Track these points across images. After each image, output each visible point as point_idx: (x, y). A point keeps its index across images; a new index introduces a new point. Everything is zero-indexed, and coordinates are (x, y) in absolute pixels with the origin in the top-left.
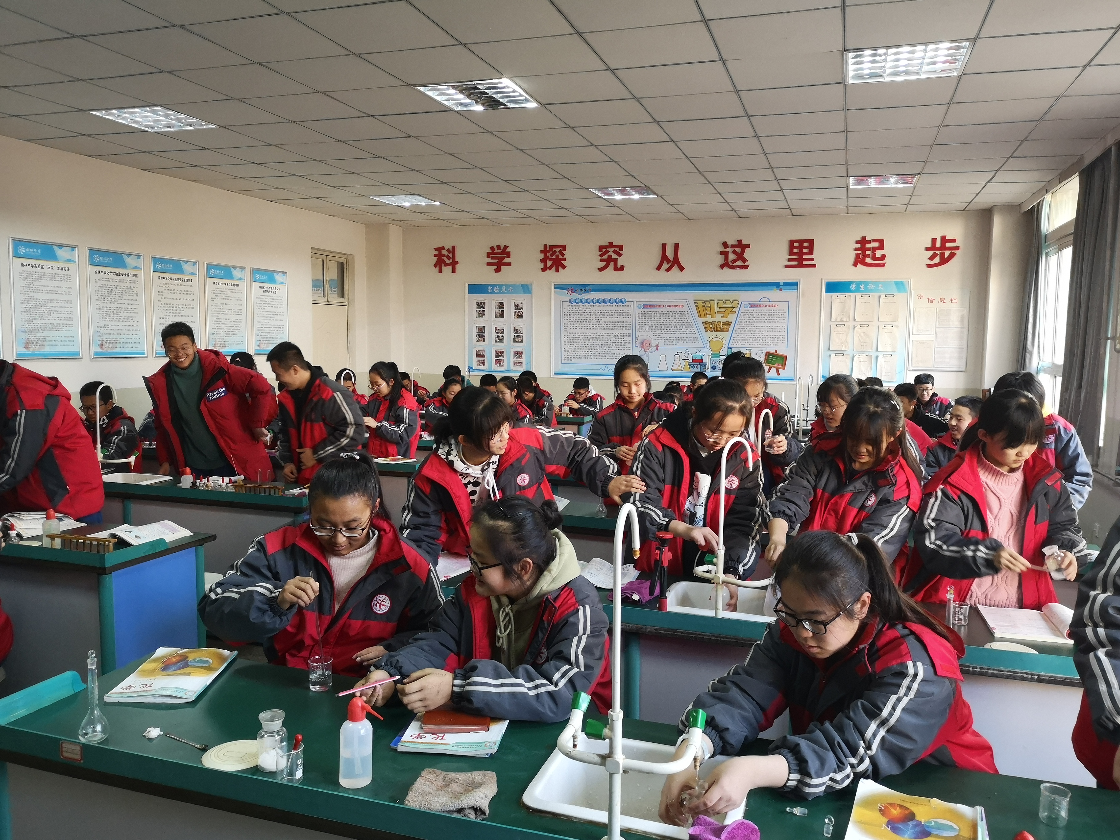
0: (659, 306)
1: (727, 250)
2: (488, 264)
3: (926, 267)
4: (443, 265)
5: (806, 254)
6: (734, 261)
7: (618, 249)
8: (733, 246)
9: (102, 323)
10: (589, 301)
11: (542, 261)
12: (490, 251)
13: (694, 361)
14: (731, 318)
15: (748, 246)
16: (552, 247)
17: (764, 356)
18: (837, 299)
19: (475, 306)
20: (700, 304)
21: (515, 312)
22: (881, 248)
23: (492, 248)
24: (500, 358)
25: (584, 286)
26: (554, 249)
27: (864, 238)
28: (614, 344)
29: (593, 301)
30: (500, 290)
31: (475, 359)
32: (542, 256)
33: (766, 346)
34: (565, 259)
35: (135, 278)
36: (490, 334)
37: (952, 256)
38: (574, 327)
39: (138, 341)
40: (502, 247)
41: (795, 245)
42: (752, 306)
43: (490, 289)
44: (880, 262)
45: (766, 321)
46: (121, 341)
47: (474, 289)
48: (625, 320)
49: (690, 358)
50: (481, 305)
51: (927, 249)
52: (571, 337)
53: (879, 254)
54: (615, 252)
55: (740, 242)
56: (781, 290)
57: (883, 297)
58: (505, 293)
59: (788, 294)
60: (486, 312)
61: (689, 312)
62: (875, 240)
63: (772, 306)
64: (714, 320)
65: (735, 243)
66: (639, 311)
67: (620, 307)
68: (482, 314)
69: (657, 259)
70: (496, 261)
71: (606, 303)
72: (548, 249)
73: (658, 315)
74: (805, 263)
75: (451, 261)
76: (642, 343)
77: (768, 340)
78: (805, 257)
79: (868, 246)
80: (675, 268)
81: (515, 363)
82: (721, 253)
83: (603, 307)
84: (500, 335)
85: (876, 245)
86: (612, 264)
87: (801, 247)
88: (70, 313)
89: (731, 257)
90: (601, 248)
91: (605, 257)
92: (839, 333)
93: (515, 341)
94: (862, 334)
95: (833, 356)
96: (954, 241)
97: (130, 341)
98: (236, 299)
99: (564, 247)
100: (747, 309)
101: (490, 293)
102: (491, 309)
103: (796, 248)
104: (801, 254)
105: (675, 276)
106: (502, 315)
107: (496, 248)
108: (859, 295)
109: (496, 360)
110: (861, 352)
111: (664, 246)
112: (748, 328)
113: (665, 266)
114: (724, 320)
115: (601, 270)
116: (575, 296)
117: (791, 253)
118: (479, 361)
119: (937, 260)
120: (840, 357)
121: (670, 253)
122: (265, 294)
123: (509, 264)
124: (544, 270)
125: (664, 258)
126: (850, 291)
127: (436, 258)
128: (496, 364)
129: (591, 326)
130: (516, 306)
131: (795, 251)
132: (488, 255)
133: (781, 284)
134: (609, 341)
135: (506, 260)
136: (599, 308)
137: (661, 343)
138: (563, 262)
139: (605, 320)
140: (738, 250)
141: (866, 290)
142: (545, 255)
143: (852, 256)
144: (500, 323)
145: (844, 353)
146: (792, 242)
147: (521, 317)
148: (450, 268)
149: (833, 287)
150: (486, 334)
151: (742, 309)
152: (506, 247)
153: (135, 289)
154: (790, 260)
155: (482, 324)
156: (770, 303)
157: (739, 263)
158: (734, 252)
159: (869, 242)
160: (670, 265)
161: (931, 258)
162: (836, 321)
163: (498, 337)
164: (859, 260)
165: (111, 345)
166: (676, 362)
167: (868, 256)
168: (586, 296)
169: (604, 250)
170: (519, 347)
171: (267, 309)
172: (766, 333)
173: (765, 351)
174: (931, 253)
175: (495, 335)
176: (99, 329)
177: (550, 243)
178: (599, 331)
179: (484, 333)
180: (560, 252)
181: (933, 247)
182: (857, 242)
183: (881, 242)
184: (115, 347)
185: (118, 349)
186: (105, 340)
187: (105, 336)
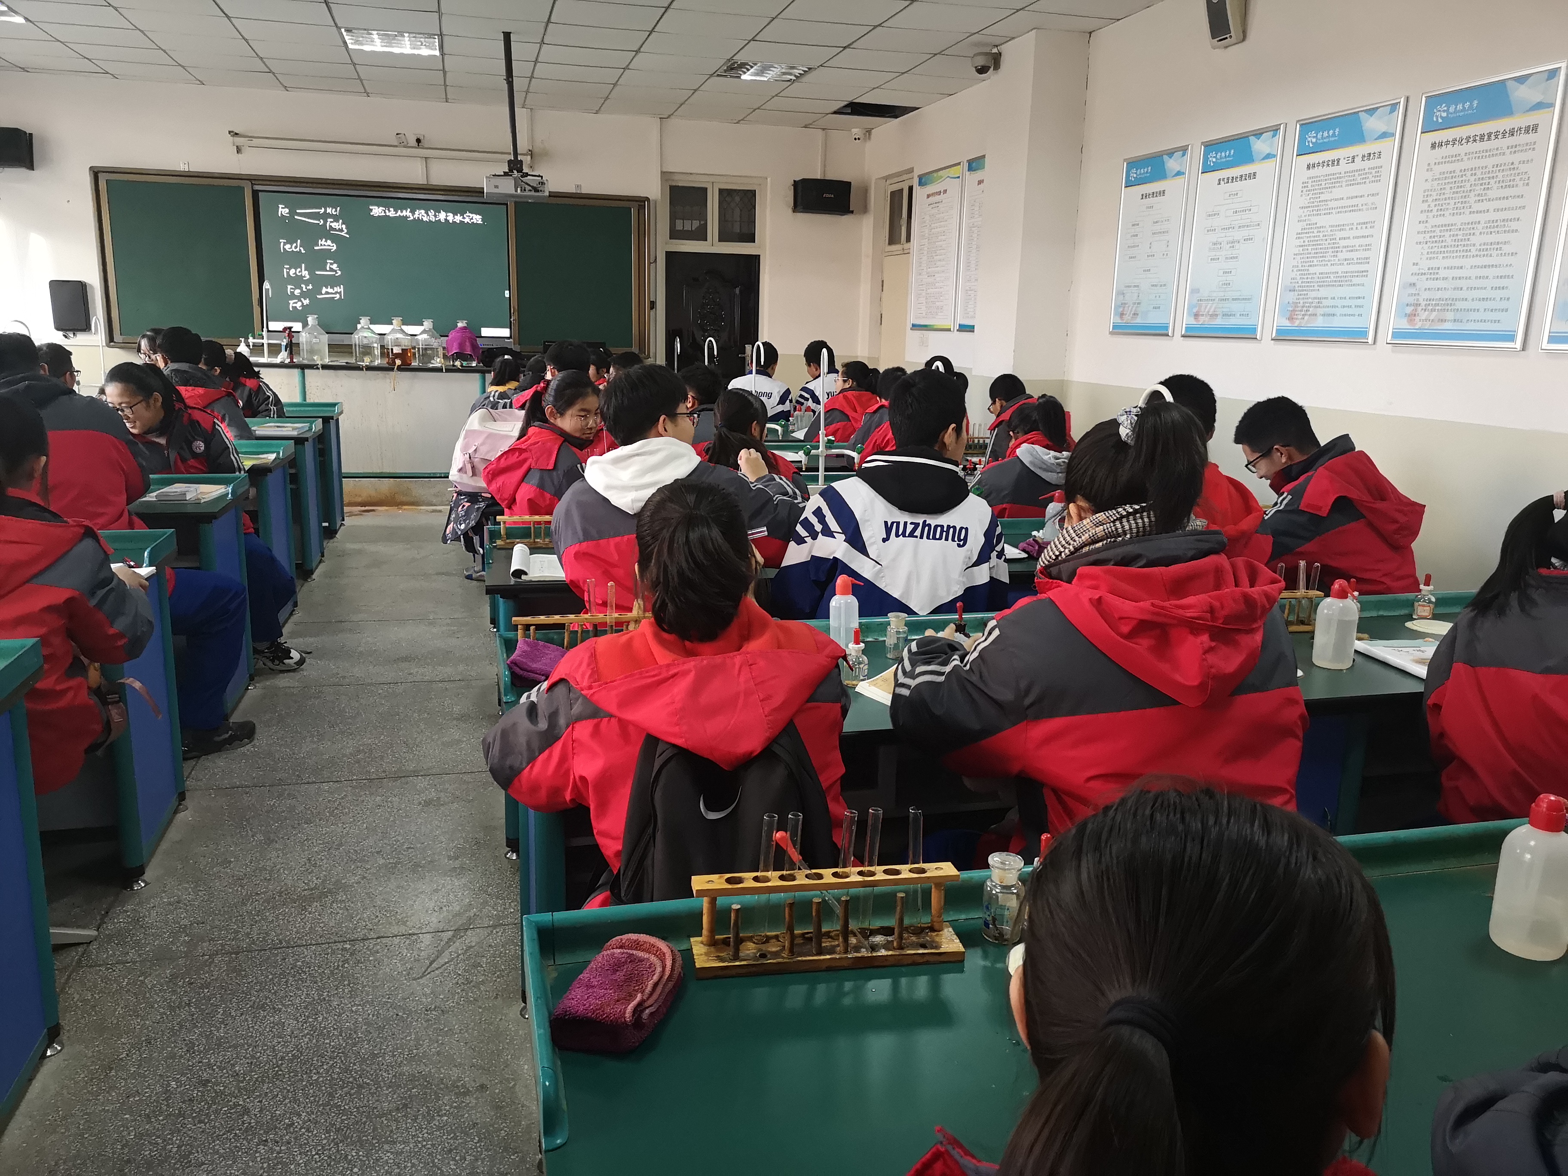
9: (1425, 264)
35: (1531, 137)
46: (1460, 305)
176: (1413, 279)
184: (1443, 321)
185: (1448, 326)
186: (1423, 303)
187: (1426, 295)
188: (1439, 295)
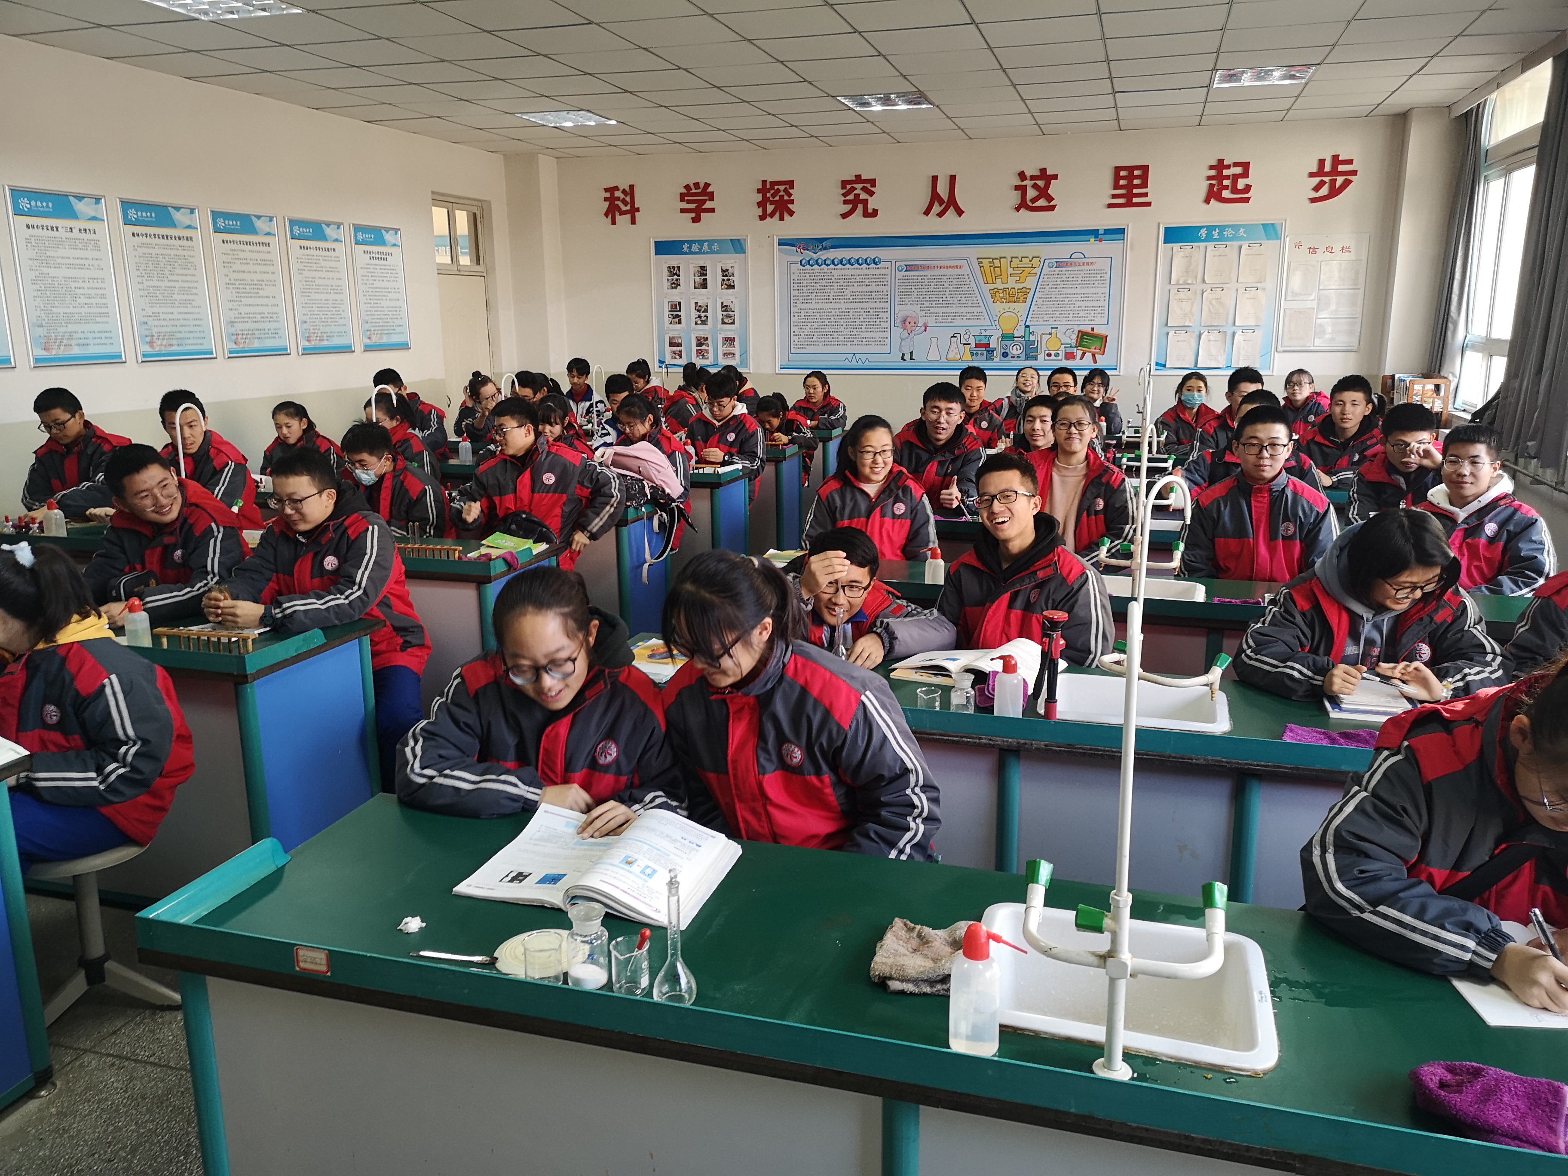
0: (928, 268)
1: (1024, 183)
2: (683, 211)
3: (1308, 202)
4: (617, 214)
5: (1137, 186)
6: (1034, 200)
7: (868, 186)
8: (1033, 178)
9: (149, 311)
10: (828, 262)
11: (759, 204)
12: (684, 191)
13: (977, 346)
14: (1030, 282)
15: (1055, 177)
16: (773, 184)
17: (1074, 337)
18: (1180, 252)
19: (666, 273)
20: (986, 263)
21: (723, 280)
22: (1245, 175)
23: (687, 187)
24: (704, 347)
25: (821, 240)
26: (776, 187)
27: (1221, 161)
28: (864, 324)
29: (833, 262)
30: (700, 249)
31: (668, 349)
32: (759, 197)
33: (1078, 323)
34: (792, 202)
35: (189, 243)
36: (688, 313)
37: (1347, 183)
38: (807, 301)
39: (202, 335)
40: (702, 186)
41: (1123, 173)
42: (1059, 264)
43: (685, 247)
44: (1242, 196)
45: (1079, 286)
46: (179, 335)
47: (663, 248)
48: (880, 288)
49: (972, 341)
50: (674, 271)
51: (1312, 175)
52: (803, 314)
53: (1241, 183)
54: (864, 189)
55: (1043, 171)
56: (1101, 240)
57: (1245, 247)
58: (707, 253)
59: (1109, 247)
60: (682, 282)
61: (970, 275)
62: (1236, 165)
63: (1088, 263)
64: (1006, 286)
65: (1038, 173)
66: (899, 275)
67: (872, 270)
68: (675, 285)
69: (925, 198)
70: (693, 206)
71: (852, 265)
72: (768, 186)
73: (926, 281)
74: (1135, 200)
75: (628, 208)
76: (904, 321)
77: (1082, 314)
78: (1135, 191)
79: (1226, 172)
80: (951, 211)
81: (725, 354)
82: (1017, 188)
83: (849, 270)
84: (703, 314)
85: (1239, 170)
86: (860, 207)
87: (1130, 177)
88: (103, 296)
89: (1031, 193)
90: (844, 183)
91: (851, 197)
92: (1180, 300)
93: (723, 323)
94: (1214, 302)
95: (1171, 333)
96: (1350, 162)
97: (191, 335)
98: (332, 269)
99: (791, 184)
100: (1053, 269)
101: (686, 253)
102: (688, 277)
103: (1123, 178)
104: (1130, 187)
105: (950, 224)
106: (704, 285)
107: (692, 186)
108: (1210, 245)
109: (697, 351)
110: (1211, 328)
111: (935, 179)
112: (1053, 296)
113: (937, 208)
114: (1021, 286)
115: (844, 216)
116: (808, 254)
117: (1116, 186)
118: (674, 353)
119: (1324, 191)
120: (1182, 335)
121: (943, 190)
122: (372, 261)
123: (712, 210)
124: (762, 218)
125: (935, 197)
126: (1199, 240)
127: (607, 203)
128: (698, 356)
129: (831, 298)
130: (725, 272)
131: (1122, 182)
132: (682, 197)
133: (1101, 232)
134: (857, 320)
135: (708, 205)
136: (843, 272)
137: (931, 321)
138: (789, 206)
139: (851, 289)
140: (1041, 183)
141: (1221, 238)
142: (764, 196)
143: (1203, 187)
144: (702, 296)
145: (1188, 329)
146: (1118, 169)
147: (731, 287)
148: (628, 216)
149: (1173, 235)
150: (682, 313)
151: (1046, 269)
152: (707, 185)
153: (191, 260)
154: (1114, 196)
155: (677, 299)
156: (1085, 260)
157: (1042, 202)
158: (1035, 186)
159: (1228, 167)
160: (943, 206)
161: (1317, 189)
162: (1178, 284)
163: (700, 317)
164: (1213, 195)
165: (165, 342)
166: (952, 348)
167: (1226, 188)
168: (823, 255)
169: (849, 187)
170: (729, 331)
171: (377, 284)
172: (1078, 304)
173: (1077, 329)
174: (1316, 180)
175: (694, 314)
176: (145, 319)
177: (770, 179)
178: (843, 306)
179: (680, 311)
180: (785, 190)
181: (1320, 172)
182: (1212, 168)
183: (1246, 166)
184: (171, 345)
185: (175, 348)
186: (156, 335)
187: (155, 330)
188: (164, 329)
